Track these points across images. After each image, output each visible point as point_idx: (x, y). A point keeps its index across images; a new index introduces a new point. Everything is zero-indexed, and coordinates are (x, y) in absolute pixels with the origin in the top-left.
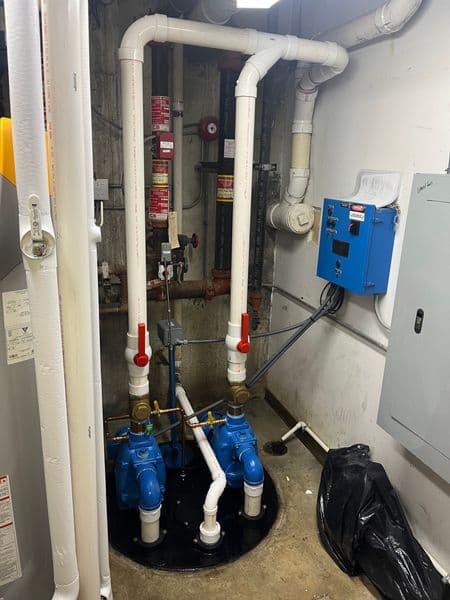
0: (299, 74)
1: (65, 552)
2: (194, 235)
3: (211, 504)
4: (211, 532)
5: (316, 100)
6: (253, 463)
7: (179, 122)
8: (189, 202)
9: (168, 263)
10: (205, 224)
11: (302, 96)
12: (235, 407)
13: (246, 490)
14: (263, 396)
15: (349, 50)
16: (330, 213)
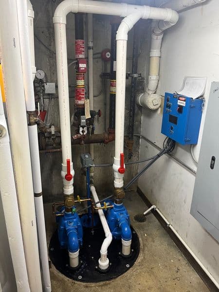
0: (153, 25)
1: (21, 282)
2: (99, 110)
3: (104, 250)
4: (104, 263)
5: (163, 39)
6: (126, 229)
7: (91, 52)
8: (96, 94)
9: (85, 126)
10: (105, 104)
11: (154, 37)
12: (118, 200)
13: (123, 243)
14: (136, 190)
15: (179, 12)
16: (168, 101)
